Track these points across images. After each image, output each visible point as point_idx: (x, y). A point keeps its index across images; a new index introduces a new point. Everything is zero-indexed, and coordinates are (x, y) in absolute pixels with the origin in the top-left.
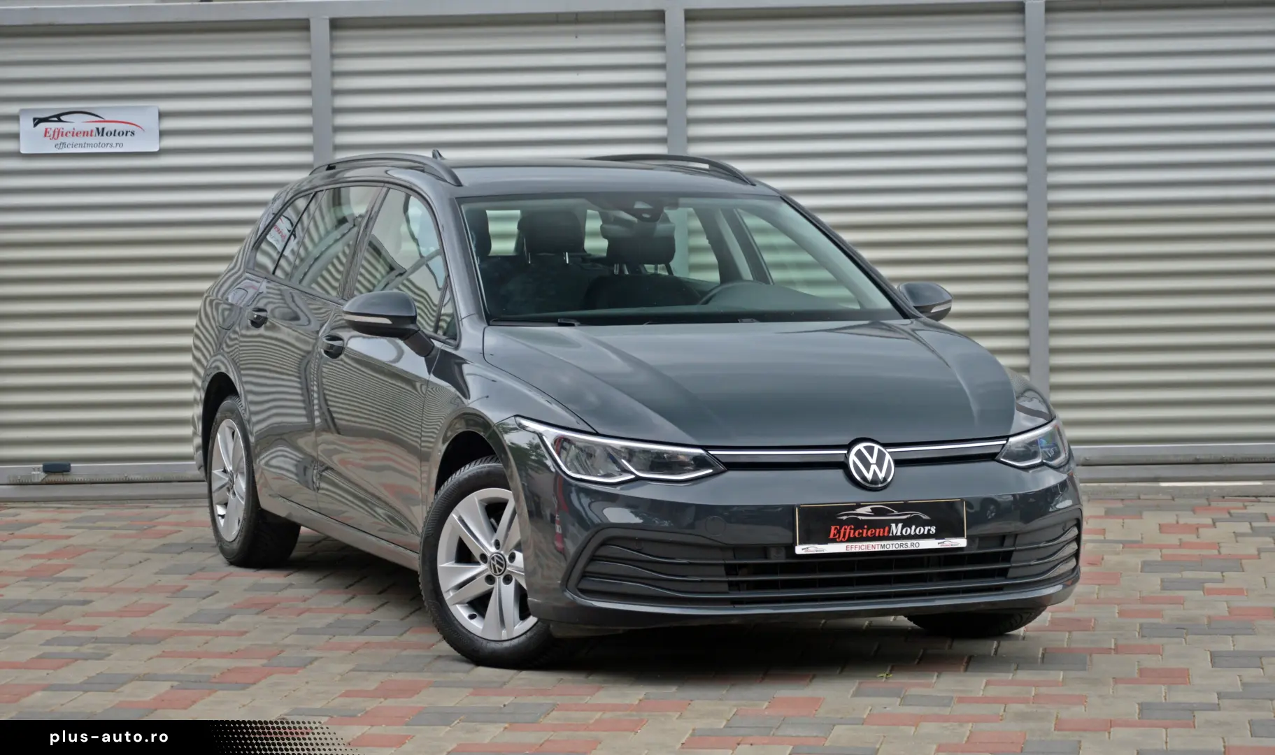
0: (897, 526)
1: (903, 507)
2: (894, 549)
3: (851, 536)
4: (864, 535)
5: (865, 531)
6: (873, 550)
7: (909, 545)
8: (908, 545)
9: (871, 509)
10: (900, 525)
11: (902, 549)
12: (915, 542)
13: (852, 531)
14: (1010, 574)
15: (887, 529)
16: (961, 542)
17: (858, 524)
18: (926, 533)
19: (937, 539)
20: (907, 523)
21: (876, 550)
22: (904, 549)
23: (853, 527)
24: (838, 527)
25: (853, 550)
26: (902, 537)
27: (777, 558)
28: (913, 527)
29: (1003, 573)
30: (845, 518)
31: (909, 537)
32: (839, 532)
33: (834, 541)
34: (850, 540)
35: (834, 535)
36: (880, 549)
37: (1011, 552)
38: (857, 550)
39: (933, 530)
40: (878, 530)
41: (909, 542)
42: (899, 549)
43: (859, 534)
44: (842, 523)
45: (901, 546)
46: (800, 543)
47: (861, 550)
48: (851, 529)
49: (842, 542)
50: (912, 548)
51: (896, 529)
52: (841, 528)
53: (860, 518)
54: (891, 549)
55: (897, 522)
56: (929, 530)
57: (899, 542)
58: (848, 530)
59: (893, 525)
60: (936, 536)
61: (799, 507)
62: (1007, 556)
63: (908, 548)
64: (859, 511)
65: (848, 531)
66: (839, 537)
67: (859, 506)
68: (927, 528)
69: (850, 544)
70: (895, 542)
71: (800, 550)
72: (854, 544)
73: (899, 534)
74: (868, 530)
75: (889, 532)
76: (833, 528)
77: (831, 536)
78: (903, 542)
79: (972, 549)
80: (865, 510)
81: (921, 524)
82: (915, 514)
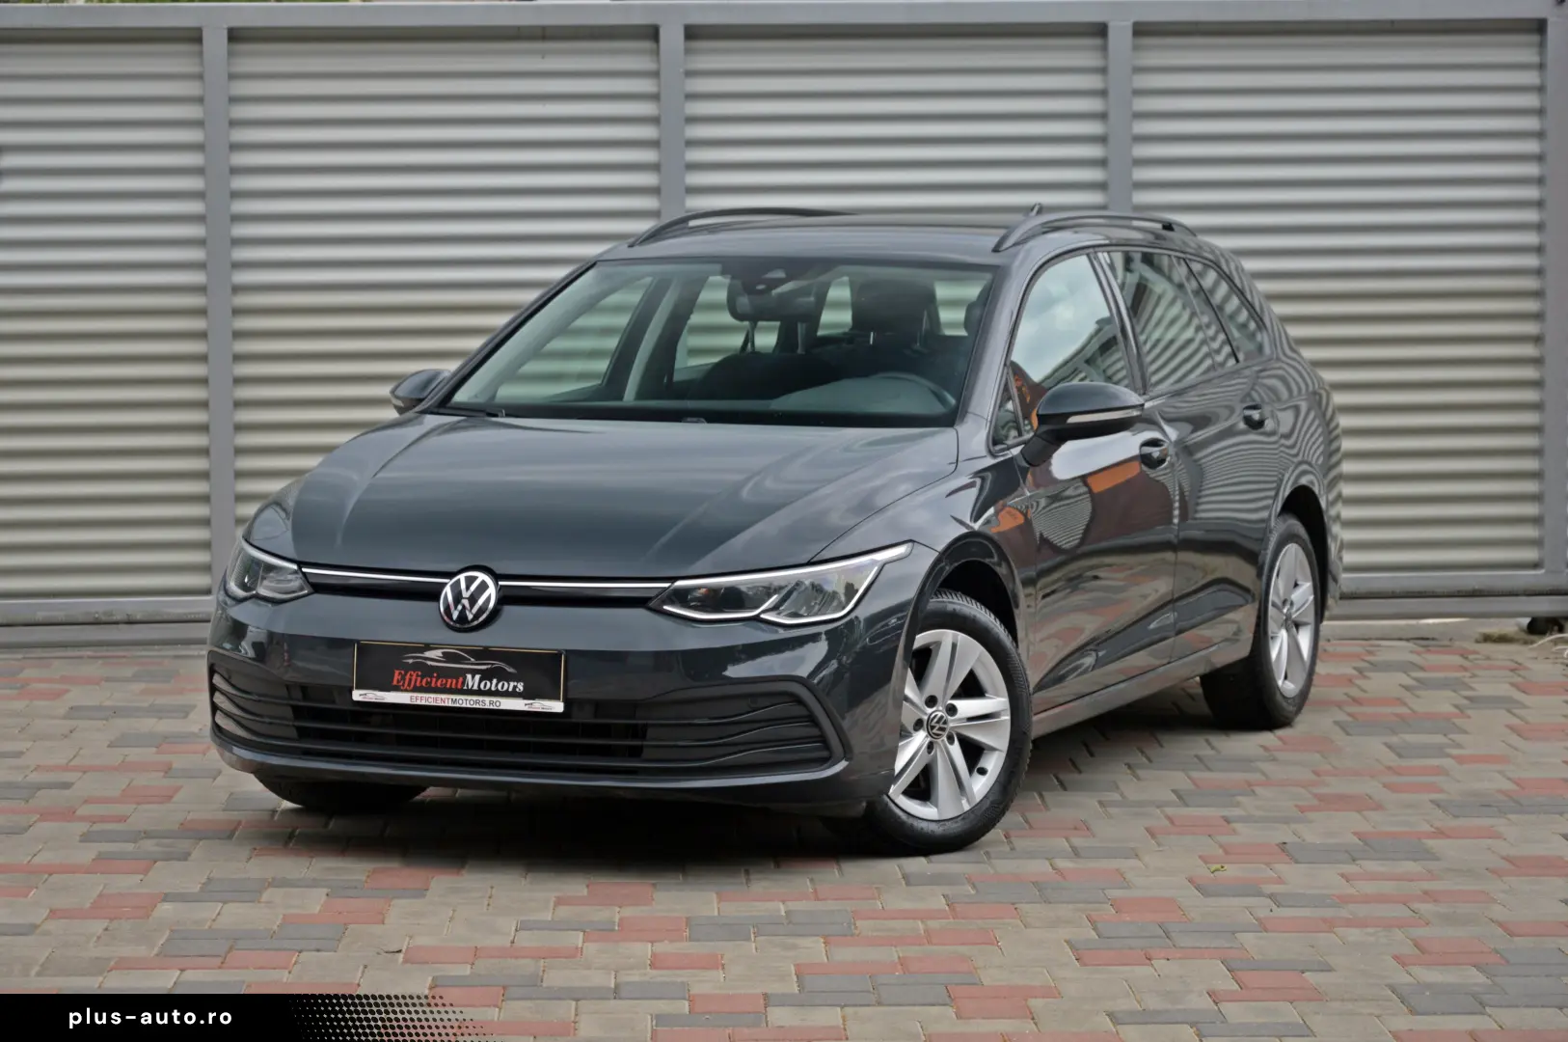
0: (473, 677)
1: (483, 654)
2: (468, 706)
3: (418, 684)
4: (433, 685)
5: (434, 680)
6: (443, 704)
7: (487, 703)
9: (443, 653)
10: (478, 677)
11: (478, 706)
12: (494, 699)
13: (419, 679)
14: (646, 754)
15: (461, 679)
16: (557, 707)
17: (426, 670)
18: (510, 690)
19: (525, 698)
20: (486, 675)
21: (446, 704)
22: (481, 707)
23: (420, 673)
24: (403, 672)
25: (419, 702)
26: (479, 692)
28: (495, 681)
29: (635, 752)
30: (411, 661)
31: (489, 693)
32: (403, 678)
33: (397, 689)
34: (416, 689)
35: (398, 682)
36: (450, 704)
37: (646, 726)
38: (423, 703)
39: (520, 687)
40: (449, 680)
41: (487, 699)
42: (474, 706)
43: (427, 683)
44: (408, 668)
45: (476, 702)
46: (358, 688)
47: (427, 703)
48: (417, 675)
49: (406, 691)
50: (491, 707)
51: (472, 681)
52: (406, 674)
53: (429, 663)
54: (464, 705)
55: (474, 672)
56: (515, 687)
57: (475, 698)
58: (414, 676)
59: (469, 676)
60: (524, 695)
61: (358, 642)
62: (639, 732)
63: (486, 707)
64: (428, 654)
65: (414, 678)
66: (403, 685)
67: (428, 647)
68: (512, 684)
69: (415, 695)
70: (469, 698)
71: (357, 695)
72: (419, 695)
73: (475, 687)
74: (438, 678)
75: (463, 683)
76: (397, 672)
77: (395, 683)
78: (481, 698)
79: (584, 717)
80: (436, 654)
81: (503, 676)
82: (498, 664)
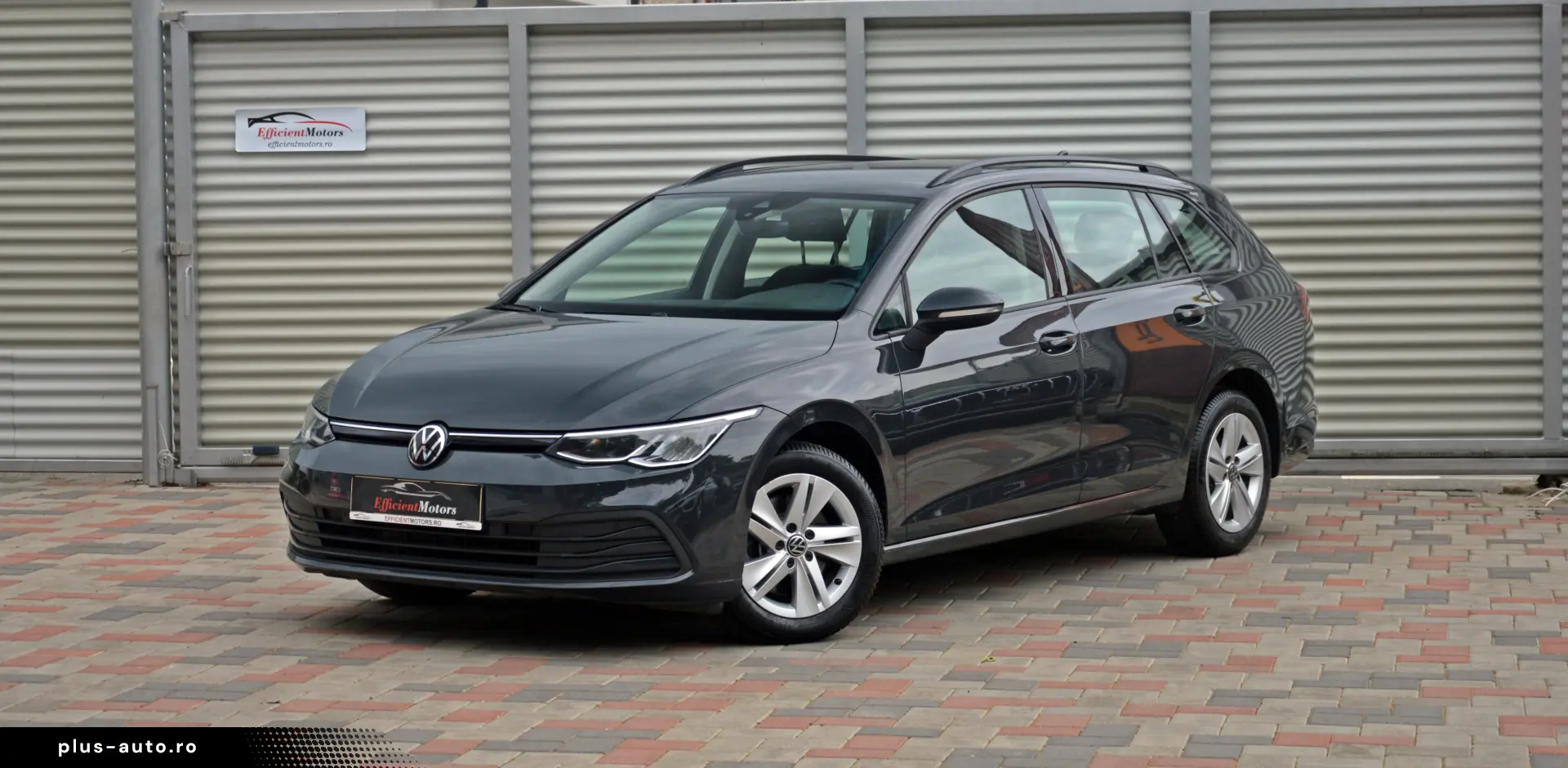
0: (424, 503)
1: (431, 486)
2: (421, 524)
3: (390, 508)
4: (399, 509)
5: (400, 505)
6: (405, 523)
7: (435, 523)
8: (432, 522)
9: (406, 485)
10: (427, 503)
11: (428, 525)
12: (437, 520)
13: (391, 504)
14: (540, 562)
15: (417, 505)
16: (477, 526)
17: (397, 498)
18: (448, 513)
19: (457, 519)
20: (433, 502)
21: (407, 523)
23: (391, 500)
24: (381, 499)
25: (390, 521)
26: (428, 515)
28: (438, 506)
29: (532, 561)
30: (386, 491)
31: (434, 515)
32: (381, 504)
33: (377, 511)
34: (388, 512)
35: (378, 506)
36: (410, 523)
37: (539, 542)
38: (393, 522)
39: (454, 511)
40: (409, 506)
41: (433, 520)
42: (425, 525)
43: (395, 507)
44: (384, 496)
45: (426, 522)
46: (354, 510)
47: (395, 522)
49: (382, 512)
50: (436, 526)
51: (424, 507)
52: (383, 500)
53: (397, 492)
54: (419, 524)
55: (425, 500)
56: (451, 511)
57: (425, 519)
58: (387, 502)
59: (422, 502)
60: (458, 517)
61: (353, 476)
62: (534, 546)
63: (432, 526)
64: (396, 486)
65: (387, 504)
66: (380, 509)
67: (396, 481)
68: (449, 509)
69: (388, 516)
70: (421, 518)
71: (353, 515)
72: (391, 516)
73: (426, 511)
74: (403, 504)
75: (418, 508)
76: (377, 499)
77: (376, 507)
78: (428, 519)
79: (497, 534)
80: (401, 485)
81: (443, 503)
82: (440, 493)
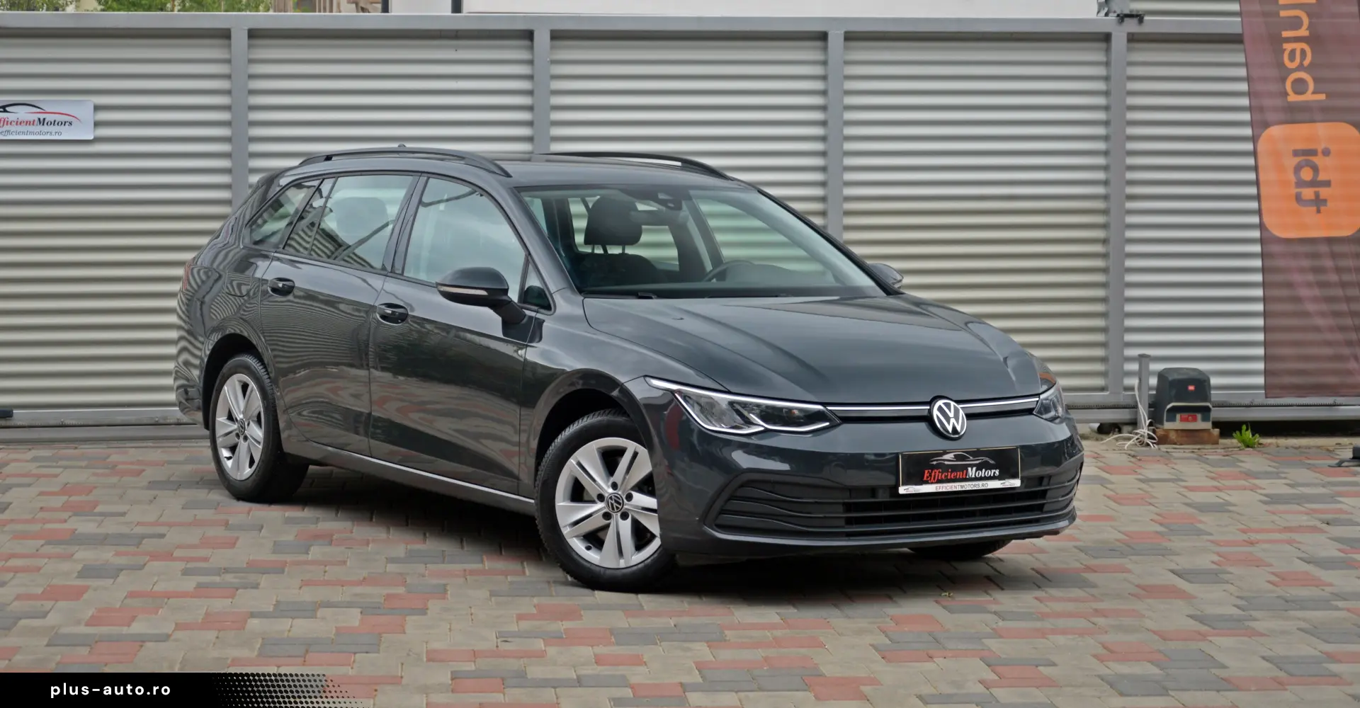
0: (972, 470)
1: (977, 453)
2: (970, 488)
4: (949, 478)
5: (949, 474)
6: (955, 489)
7: (981, 485)
8: (980, 485)
9: (953, 455)
10: (974, 469)
12: (984, 482)
13: (940, 474)
14: (1046, 509)
15: (965, 471)
16: (1016, 483)
19: (999, 480)
20: (979, 467)
21: (957, 490)
22: (976, 488)
25: (941, 490)
26: (976, 479)
27: (883, 497)
28: (984, 470)
29: (1040, 508)
30: (935, 463)
31: (981, 479)
32: (930, 475)
33: (927, 482)
34: (939, 481)
35: (927, 477)
36: (960, 489)
37: (1046, 490)
38: (944, 489)
39: (997, 472)
40: (958, 473)
41: (981, 482)
42: (973, 488)
43: (945, 476)
44: (933, 467)
45: (974, 486)
46: (903, 485)
47: (946, 490)
48: (939, 472)
49: (932, 483)
50: (983, 488)
52: (932, 472)
53: (946, 463)
54: (967, 488)
55: (971, 466)
56: (995, 473)
57: (974, 483)
60: (1000, 478)
61: (901, 453)
62: (1043, 494)
63: (979, 488)
64: (946, 457)
67: (945, 453)
68: (993, 471)
69: (938, 485)
70: (970, 483)
71: (903, 490)
72: (941, 484)
73: (973, 476)
75: (966, 475)
76: (926, 472)
77: (925, 479)
78: (977, 483)
80: (950, 456)
81: (989, 467)
82: (985, 459)
